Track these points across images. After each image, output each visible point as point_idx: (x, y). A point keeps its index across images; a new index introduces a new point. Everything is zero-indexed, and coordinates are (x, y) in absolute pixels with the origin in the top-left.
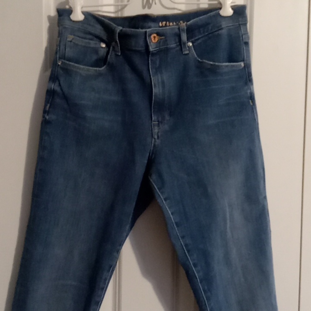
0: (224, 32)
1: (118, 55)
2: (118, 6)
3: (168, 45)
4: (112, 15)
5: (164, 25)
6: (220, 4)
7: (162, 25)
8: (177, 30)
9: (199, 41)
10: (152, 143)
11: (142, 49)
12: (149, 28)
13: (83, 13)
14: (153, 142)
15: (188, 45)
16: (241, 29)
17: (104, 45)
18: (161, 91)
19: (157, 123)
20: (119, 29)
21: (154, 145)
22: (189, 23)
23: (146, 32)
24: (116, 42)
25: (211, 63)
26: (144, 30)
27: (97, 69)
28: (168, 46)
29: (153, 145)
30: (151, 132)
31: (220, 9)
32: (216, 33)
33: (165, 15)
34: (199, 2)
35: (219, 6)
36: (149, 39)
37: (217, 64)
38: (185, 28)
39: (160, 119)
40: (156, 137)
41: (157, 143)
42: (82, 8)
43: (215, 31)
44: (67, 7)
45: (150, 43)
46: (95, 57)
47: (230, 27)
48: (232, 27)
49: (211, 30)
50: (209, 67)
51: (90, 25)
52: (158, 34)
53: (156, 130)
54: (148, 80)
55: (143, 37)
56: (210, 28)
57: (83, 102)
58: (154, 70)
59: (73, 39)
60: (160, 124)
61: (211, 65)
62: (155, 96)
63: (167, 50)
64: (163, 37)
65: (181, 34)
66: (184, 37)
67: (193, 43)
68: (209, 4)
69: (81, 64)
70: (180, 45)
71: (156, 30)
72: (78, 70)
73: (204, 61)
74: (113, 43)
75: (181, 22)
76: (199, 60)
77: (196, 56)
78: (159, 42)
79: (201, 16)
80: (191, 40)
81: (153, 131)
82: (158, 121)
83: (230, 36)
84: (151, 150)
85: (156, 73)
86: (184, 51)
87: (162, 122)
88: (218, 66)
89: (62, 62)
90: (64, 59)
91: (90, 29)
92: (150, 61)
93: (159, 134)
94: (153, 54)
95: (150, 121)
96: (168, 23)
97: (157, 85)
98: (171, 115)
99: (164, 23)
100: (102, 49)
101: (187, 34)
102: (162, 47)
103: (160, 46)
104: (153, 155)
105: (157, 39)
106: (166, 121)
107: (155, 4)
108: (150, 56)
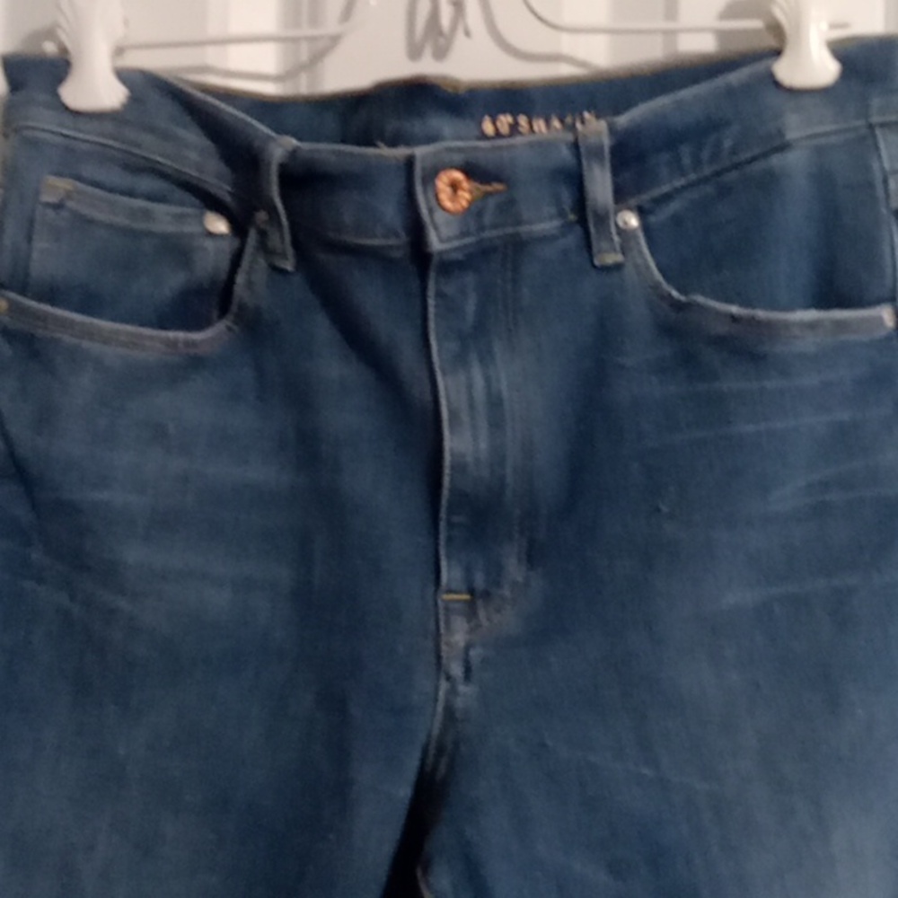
0: (795, 162)
1: (283, 272)
2: (295, 40)
3: (519, 222)
4: (269, 89)
5: (504, 129)
6: (776, 29)
7: (497, 130)
8: (566, 154)
9: (674, 206)
10: (436, 700)
11: (392, 241)
12: (431, 139)
13: (123, 76)
14: (442, 694)
15: (621, 224)
16: (877, 148)
17: (219, 225)
18: (483, 445)
19: (466, 597)
20: (280, 147)
21: (449, 711)
22: (623, 120)
23: (410, 163)
24: (272, 210)
25: (734, 309)
26: (401, 152)
27: (181, 335)
28: (523, 229)
29: (440, 709)
30: (430, 644)
31: (777, 53)
32: (758, 166)
33: (513, 83)
34: (670, 25)
35: (770, 42)
36: (425, 192)
37: (761, 314)
38: (607, 142)
39: (479, 581)
40: (457, 670)
41: (459, 703)
42: (119, 51)
43: (754, 159)
44: (50, 48)
45: (431, 211)
46: (174, 281)
47: (823, 141)
48: (833, 139)
49: (734, 151)
50: (722, 329)
51: (151, 130)
52: (471, 171)
53: (458, 635)
54: (420, 392)
55: (398, 185)
56: (727, 144)
57: (102, 496)
58: (453, 346)
59: (69, 195)
60: (480, 603)
61: (734, 319)
62: (453, 468)
63: (517, 247)
64: (497, 186)
65: (586, 173)
66: (600, 185)
67: (642, 212)
68: (722, 35)
69: (100, 315)
70: (582, 221)
71: (460, 150)
72: (86, 344)
73: (700, 299)
74: (262, 216)
75: (587, 115)
76: (675, 293)
77: (658, 276)
78: (475, 212)
79: (683, 86)
80: (633, 202)
81: (444, 639)
82: (471, 591)
83: (823, 180)
84: (429, 736)
85: (460, 360)
86: (600, 252)
87: (487, 595)
88: (769, 325)
89: (11, 303)
90: (23, 291)
91: (152, 149)
92: (431, 302)
93: (475, 654)
94: (449, 267)
95: (431, 589)
96: (523, 120)
97: (465, 417)
98: (532, 557)
99: (505, 121)
100: (209, 244)
101: (615, 172)
102: (494, 233)
103: (481, 228)
104: (444, 761)
105: (465, 197)
106: (507, 592)
107: (467, 33)
108: (432, 275)
